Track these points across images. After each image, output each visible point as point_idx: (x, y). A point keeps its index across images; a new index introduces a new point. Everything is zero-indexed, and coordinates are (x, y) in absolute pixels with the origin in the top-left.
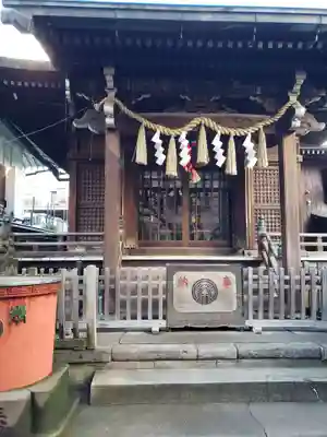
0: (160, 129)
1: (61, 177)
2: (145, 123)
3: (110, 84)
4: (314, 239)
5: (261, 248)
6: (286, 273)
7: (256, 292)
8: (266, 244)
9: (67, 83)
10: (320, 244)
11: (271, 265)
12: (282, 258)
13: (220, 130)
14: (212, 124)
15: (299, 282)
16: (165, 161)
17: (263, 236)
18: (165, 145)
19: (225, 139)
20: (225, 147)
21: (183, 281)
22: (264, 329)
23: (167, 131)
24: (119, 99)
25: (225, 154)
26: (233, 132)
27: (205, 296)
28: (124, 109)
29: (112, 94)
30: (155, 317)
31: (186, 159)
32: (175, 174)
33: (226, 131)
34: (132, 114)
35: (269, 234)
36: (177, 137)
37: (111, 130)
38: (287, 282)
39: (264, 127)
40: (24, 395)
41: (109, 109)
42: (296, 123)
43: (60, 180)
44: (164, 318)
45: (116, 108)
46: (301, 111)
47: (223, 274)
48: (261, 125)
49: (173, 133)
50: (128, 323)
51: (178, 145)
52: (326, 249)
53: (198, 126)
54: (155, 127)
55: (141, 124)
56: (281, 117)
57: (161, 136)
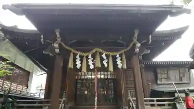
0: (79, 54)
2: (73, 51)
3: (58, 36)
8: (131, 103)
10: (155, 103)
14: (101, 51)
16: (81, 68)
17: (129, 100)
18: (81, 60)
19: (107, 56)
23: (82, 54)
24: (63, 41)
26: (111, 54)
28: (64, 46)
29: (59, 40)
31: (92, 66)
33: (108, 53)
34: (67, 47)
35: (131, 99)
36: (87, 57)
37: (58, 54)
39: (125, 52)
41: (56, 45)
45: (60, 45)
46: (139, 45)
48: (123, 51)
49: (85, 55)
52: (159, 105)
53: (96, 52)
54: (77, 52)
55: (71, 52)
56: (131, 48)
57: (80, 56)
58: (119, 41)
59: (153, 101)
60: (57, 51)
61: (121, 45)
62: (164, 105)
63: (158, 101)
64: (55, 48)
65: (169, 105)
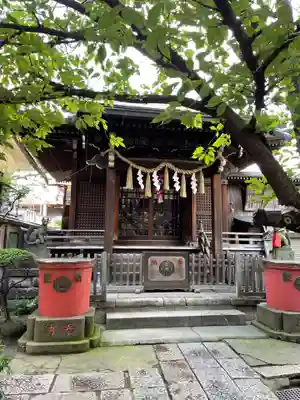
0: (141, 169)
2: (132, 164)
4: (233, 236)
5: (200, 240)
6: (214, 257)
7: (196, 269)
8: (203, 238)
9: (84, 137)
10: (237, 239)
11: (205, 252)
12: (212, 248)
13: (177, 171)
14: (172, 167)
15: (221, 263)
17: (201, 234)
18: (144, 179)
19: (180, 175)
20: (180, 180)
21: (154, 262)
22: (202, 290)
25: (180, 185)
26: (185, 172)
27: (167, 271)
28: (120, 157)
30: (137, 284)
32: (150, 195)
33: (180, 171)
34: (124, 159)
35: (205, 233)
36: (151, 174)
37: (111, 168)
38: (215, 263)
39: (203, 170)
40: (83, 317)
41: (111, 158)
42: (221, 169)
43: (49, 185)
44: (143, 284)
45: (116, 156)
46: (224, 162)
47: (178, 258)
48: (201, 169)
49: (149, 171)
51: (152, 178)
52: (241, 242)
53: (164, 168)
54: (138, 167)
55: (129, 165)
57: (142, 173)
60: (111, 164)
62: (247, 243)
63: (240, 236)
64: (109, 161)
65: (256, 243)
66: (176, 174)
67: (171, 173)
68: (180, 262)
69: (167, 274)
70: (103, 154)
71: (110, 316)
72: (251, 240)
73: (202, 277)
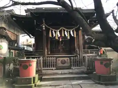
1: (31, 37)
2: (51, 29)
3: (44, 21)
8: (77, 52)
9: (35, 21)
10: (89, 52)
11: (78, 57)
12: (79, 55)
13: (66, 30)
14: (64, 29)
16: (55, 36)
18: (55, 33)
20: (67, 33)
21: (59, 60)
22: (75, 69)
23: (55, 30)
24: (46, 24)
26: (69, 30)
29: (44, 23)
30: (54, 67)
31: (59, 36)
32: (57, 38)
35: (78, 50)
36: (57, 31)
39: (75, 29)
40: (32, 77)
41: (44, 27)
43: (31, 38)
44: (56, 67)
45: (45, 26)
47: (67, 58)
48: (74, 29)
50: (49, 68)
52: (91, 53)
53: (62, 29)
54: (53, 29)
56: (78, 27)
57: (54, 31)
58: (72, 23)
59: (88, 51)
60: (44, 29)
61: (74, 25)
62: (93, 53)
64: (43, 28)
66: (66, 31)
67: (64, 31)
68: (67, 60)
69: (63, 64)
70: (41, 26)
71: (43, 77)
72: (94, 52)
73: (77, 64)
